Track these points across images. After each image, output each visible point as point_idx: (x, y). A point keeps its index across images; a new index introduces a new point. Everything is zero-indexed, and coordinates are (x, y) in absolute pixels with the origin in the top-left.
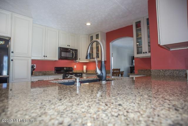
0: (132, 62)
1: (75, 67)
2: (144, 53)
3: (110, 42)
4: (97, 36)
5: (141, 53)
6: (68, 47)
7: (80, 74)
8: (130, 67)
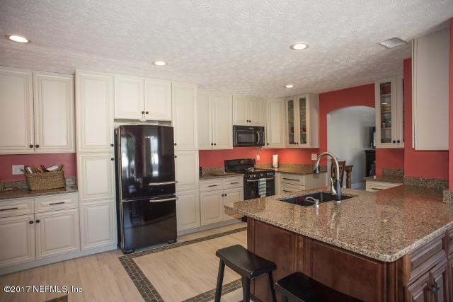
0: (371, 140)
1: (258, 157)
2: (394, 142)
3: (328, 113)
4: (303, 101)
5: (389, 141)
6: (249, 124)
7: (272, 174)
8: (366, 152)
